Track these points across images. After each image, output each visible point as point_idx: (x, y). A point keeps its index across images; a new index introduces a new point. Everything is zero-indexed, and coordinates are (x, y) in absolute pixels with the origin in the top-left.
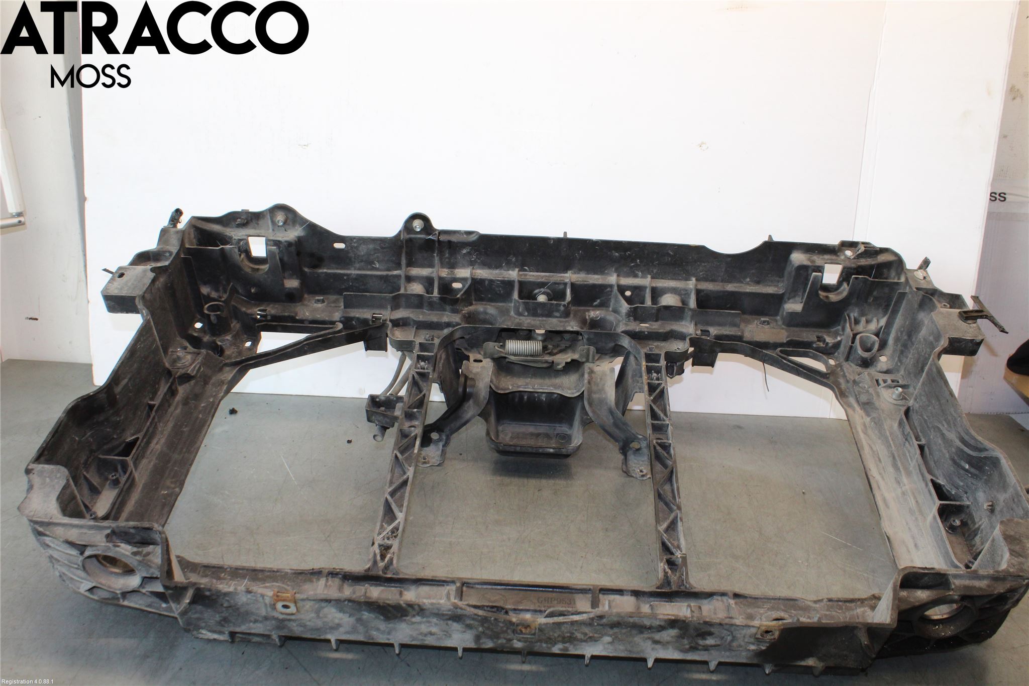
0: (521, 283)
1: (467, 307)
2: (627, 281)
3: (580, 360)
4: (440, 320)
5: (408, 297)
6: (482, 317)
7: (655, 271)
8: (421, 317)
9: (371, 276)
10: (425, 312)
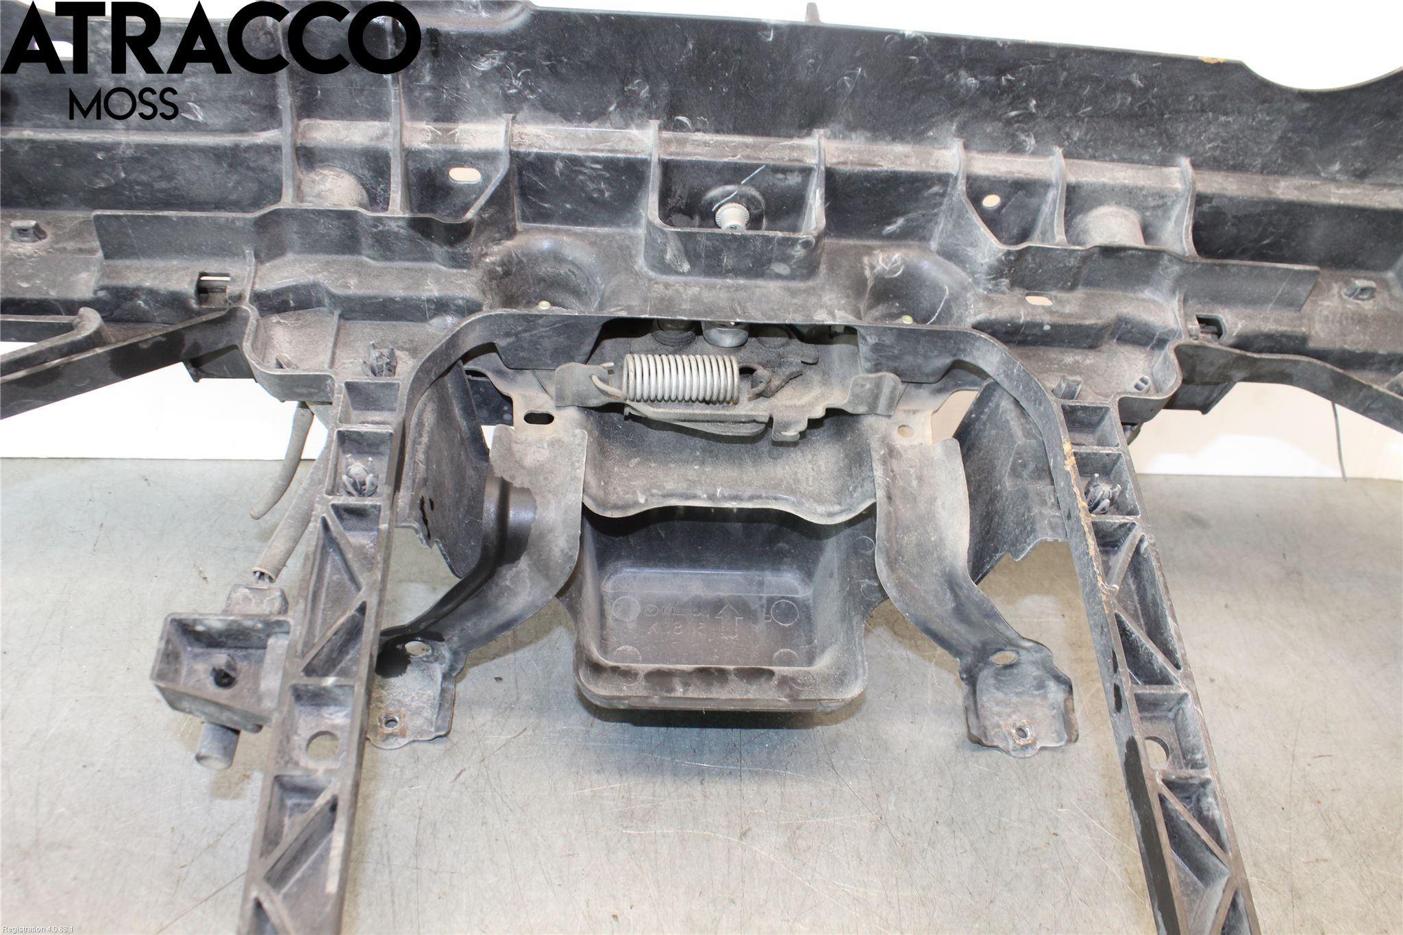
0: (667, 167)
1: (498, 241)
2: (993, 166)
3: (850, 410)
4: (412, 294)
5: (306, 219)
6: (546, 269)
7: (1076, 135)
8: (353, 282)
9: (185, 150)
10: (362, 264)
